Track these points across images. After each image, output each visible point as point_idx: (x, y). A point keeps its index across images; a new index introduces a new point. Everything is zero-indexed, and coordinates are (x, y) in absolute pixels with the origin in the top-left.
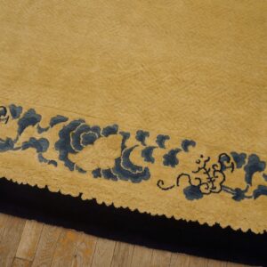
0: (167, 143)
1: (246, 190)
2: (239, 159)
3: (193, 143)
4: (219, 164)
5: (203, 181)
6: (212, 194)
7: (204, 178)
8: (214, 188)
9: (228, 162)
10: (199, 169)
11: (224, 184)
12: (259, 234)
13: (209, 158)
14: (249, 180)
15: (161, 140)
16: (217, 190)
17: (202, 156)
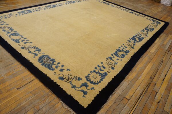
0: (28, 41)
1: (32, 52)
3: (32, 43)
6: (25, 50)
9: (35, 48)
12: (26, 58)
13: (32, 46)
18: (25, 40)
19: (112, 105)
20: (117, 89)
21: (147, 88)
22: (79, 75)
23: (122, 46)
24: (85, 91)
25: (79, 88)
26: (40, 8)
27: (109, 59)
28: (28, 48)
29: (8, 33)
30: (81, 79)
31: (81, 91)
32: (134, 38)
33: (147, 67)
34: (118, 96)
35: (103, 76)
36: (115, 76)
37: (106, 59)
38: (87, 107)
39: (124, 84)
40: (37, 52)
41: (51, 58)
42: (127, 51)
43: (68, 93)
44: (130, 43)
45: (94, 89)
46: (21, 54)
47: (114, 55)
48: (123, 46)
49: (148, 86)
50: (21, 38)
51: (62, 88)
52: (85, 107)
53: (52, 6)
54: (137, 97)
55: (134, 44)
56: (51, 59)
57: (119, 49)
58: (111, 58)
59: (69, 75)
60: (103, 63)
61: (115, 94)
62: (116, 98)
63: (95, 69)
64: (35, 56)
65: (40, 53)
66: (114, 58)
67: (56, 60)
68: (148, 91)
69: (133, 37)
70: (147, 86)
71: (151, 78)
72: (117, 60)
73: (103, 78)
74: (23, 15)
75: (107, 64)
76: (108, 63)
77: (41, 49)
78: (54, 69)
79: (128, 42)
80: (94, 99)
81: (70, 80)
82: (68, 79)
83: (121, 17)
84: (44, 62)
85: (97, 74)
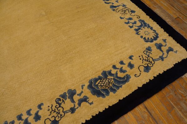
0: (31, 112)
1: (75, 106)
2: (64, 96)
3: (42, 104)
4: (57, 105)
5: (55, 116)
6: (62, 118)
7: (55, 114)
8: (61, 115)
9: (60, 100)
10: (51, 112)
11: (64, 111)
12: (91, 119)
13: (52, 105)
14: (73, 101)
15: (29, 113)
16: (63, 115)
17: (49, 107)
18: (24, 117)
22: (143, 48)
24: (168, 49)
25: (163, 54)
27: (115, 9)
28: (58, 113)
30: (150, 47)
31: (168, 52)
34: (174, 23)
36: (146, 14)
37: (115, 11)
39: (157, 12)
40: (77, 98)
45: (165, 40)
51: (163, 72)
56: (101, 75)
58: (114, 7)
59: (140, 59)
60: (122, 17)
62: (176, 26)
63: (133, 29)
64: (87, 101)
65: (82, 92)
66: (113, 3)
72: (118, 2)
73: (149, 26)
75: (125, 14)
76: (123, 12)
77: (70, 90)
78: (127, 75)
81: (151, 60)
82: (149, 61)
84: (107, 88)
85: (142, 29)
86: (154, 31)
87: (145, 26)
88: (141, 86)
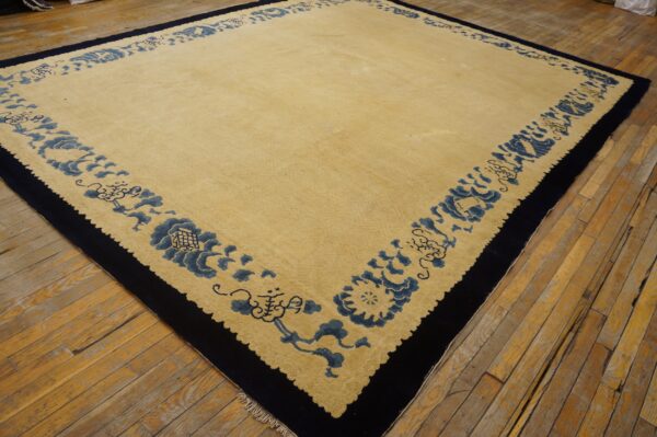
0: (111, 167)
1: (128, 210)
2: (146, 193)
3: (127, 174)
4: (129, 190)
6: (103, 200)
7: (109, 191)
9: (137, 192)
10: (113, 186)
11: (117, 200)
13: (127, 185)
16: (109, 200)
17: (123, 182)
18: (102, 162)
19: (439, 405)
20: (457, 343)
21: (571, 334)
22: (309, 294)
23: (470, 176)
24: (334, 351)
25: (310, 342)
26: (153, 38)
27: (423, 227)
28: (112, 194)
29: (37, 137)
30: (318, 308)
31: (319, 352)
32: (515, 144)
33: (572, 254)
34: (459, 370)
35: (403, 293)
36: (448, 290)
37: (413, 229)
38: (344, 415)
39: (483, 320)
40: (146, 209)
41: (200, 231)
42: (489, 193)
43: (268, 363)
44: (503, 164)
45: (368, 345)
46: (87, 218)
47: (440, 210)
48: (476, 175)
49: (575, 328)
50: (87, 158)
51: (244, 342)
52: (337, 414)
53: (199, 31)
54: (536, 370)
55: (519, 166)
56: (202, 232)
57: (460, 189)
58: (430, 225)
59: (270, 292)
60: (400, 244)
61: (451, 362)
62: (452, 375)
63: (370, 269)
64: (139, 223)
65: (158, 213)
66: (441, 221)
67: (219, 238)
68: (576, 348)
69: (512, 138)
70: (572, 327)
71: (586, 295)
72: (453, 230)
73: (401, 303)
74: (89, 67)
75: (416, 247)
76: (420, 244)
77: (160, 198)
78: (215, 271)
79: (495, 158)
80: (369, 385)
81: (275, 313)
82: (269, 310)
83: (464, 66)
84: (174, 244)
85: (378, 286)
86: (390, 316)
87: (396, 293)
88: (189, 298)
